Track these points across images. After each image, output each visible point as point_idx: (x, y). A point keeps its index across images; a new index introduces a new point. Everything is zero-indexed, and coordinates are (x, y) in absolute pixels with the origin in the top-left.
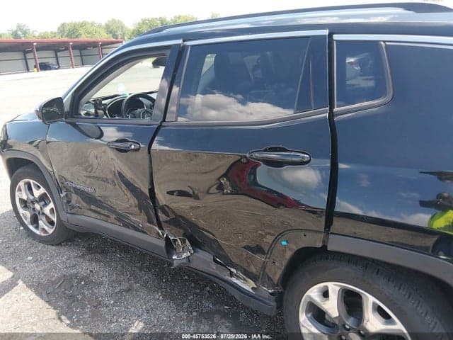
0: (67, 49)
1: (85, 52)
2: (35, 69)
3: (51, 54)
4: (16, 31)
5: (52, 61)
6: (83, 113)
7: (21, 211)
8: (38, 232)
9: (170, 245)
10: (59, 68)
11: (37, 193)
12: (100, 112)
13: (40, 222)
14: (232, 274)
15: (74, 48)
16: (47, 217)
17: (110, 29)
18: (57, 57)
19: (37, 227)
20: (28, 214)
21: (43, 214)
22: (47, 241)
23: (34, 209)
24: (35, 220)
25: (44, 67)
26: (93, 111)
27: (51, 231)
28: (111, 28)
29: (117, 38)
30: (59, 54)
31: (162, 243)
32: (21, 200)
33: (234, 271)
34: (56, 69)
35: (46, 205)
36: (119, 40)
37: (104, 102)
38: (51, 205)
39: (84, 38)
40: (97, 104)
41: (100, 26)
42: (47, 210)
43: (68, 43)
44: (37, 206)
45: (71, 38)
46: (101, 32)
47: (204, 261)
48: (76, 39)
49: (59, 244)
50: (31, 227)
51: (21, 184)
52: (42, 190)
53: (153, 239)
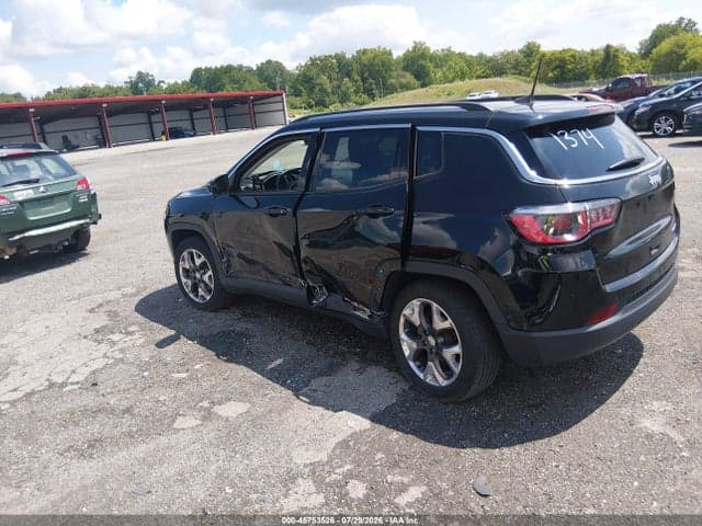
0: (206, 107)
1: (230, 111)
2: (164, 137)
3: (185, 114)
4: (137, 83)
5: (186, 125)
6: (243, 187)
7: (183, 280)
8: (197, 300)
9: (311, 292)
10: (195, 135)
11: (198, 262)
12: (258, 186)
13: (200, 290)
14: (355, 309)
15: (216, 105)
16: (206, 284)
17: (264, 76)
18: (192, 119)
19: (197, 296)
20: (190, 283)
21: (203, 282)
22: (205, 307)
23: (195, 278)
24: (195, 289)
25: (176, 134)
26: (251, 186)
27: (208, 298)
28: (266, 73)
29: (274, 89)
30: (195, 115)
31: (304, 293)
32: (184, 269)
33: (356, 304)
34: (192, 136)
35: (205, 273)
36: (278, 91)
37: (261, 178)
38: (210, 273)
39: (229, 91)
40: (255, 179)
41: (249, 70)
42: (206, 278)
43: (208, 98)
44: (198, 275)
45: (211, 92)
46: (253, 80)
47: (336, 302)
48: (219, 93)
49: (216, 311)
50: (191, 296)
51: (185, 254)
52: (203, 258)
53: (296, 289)
